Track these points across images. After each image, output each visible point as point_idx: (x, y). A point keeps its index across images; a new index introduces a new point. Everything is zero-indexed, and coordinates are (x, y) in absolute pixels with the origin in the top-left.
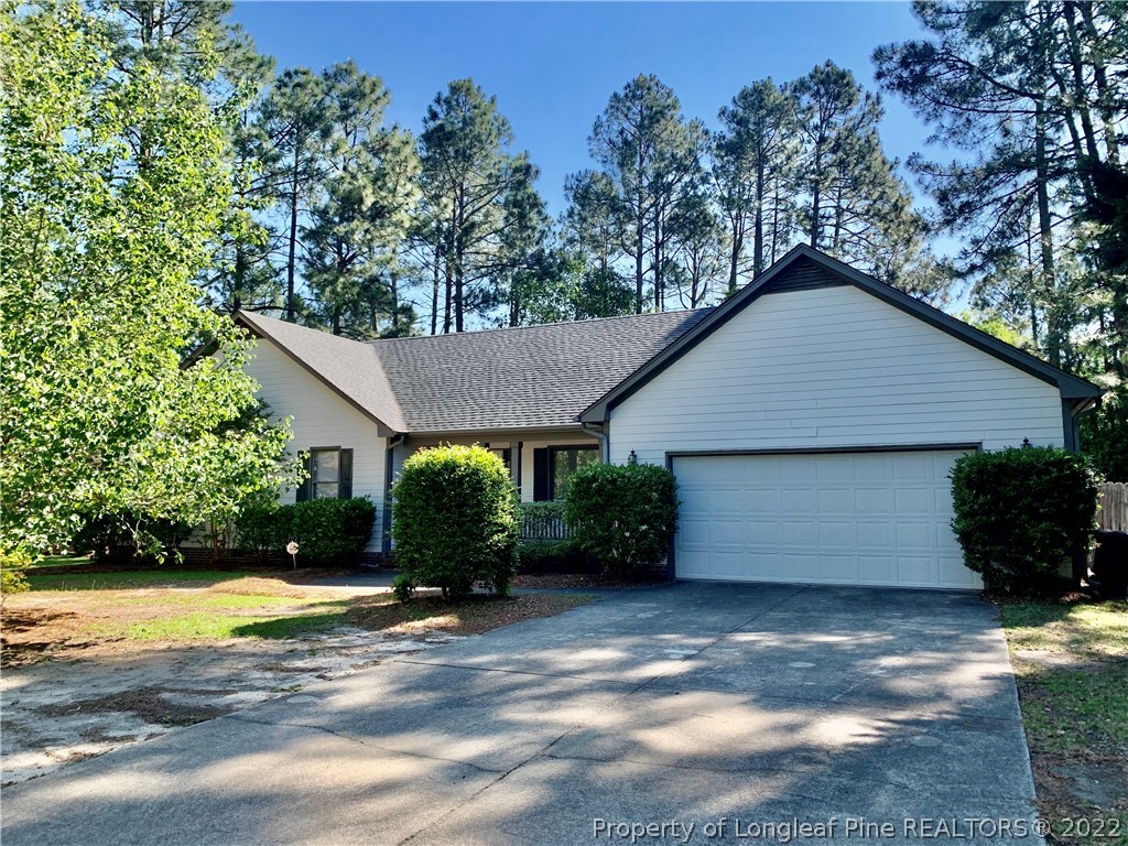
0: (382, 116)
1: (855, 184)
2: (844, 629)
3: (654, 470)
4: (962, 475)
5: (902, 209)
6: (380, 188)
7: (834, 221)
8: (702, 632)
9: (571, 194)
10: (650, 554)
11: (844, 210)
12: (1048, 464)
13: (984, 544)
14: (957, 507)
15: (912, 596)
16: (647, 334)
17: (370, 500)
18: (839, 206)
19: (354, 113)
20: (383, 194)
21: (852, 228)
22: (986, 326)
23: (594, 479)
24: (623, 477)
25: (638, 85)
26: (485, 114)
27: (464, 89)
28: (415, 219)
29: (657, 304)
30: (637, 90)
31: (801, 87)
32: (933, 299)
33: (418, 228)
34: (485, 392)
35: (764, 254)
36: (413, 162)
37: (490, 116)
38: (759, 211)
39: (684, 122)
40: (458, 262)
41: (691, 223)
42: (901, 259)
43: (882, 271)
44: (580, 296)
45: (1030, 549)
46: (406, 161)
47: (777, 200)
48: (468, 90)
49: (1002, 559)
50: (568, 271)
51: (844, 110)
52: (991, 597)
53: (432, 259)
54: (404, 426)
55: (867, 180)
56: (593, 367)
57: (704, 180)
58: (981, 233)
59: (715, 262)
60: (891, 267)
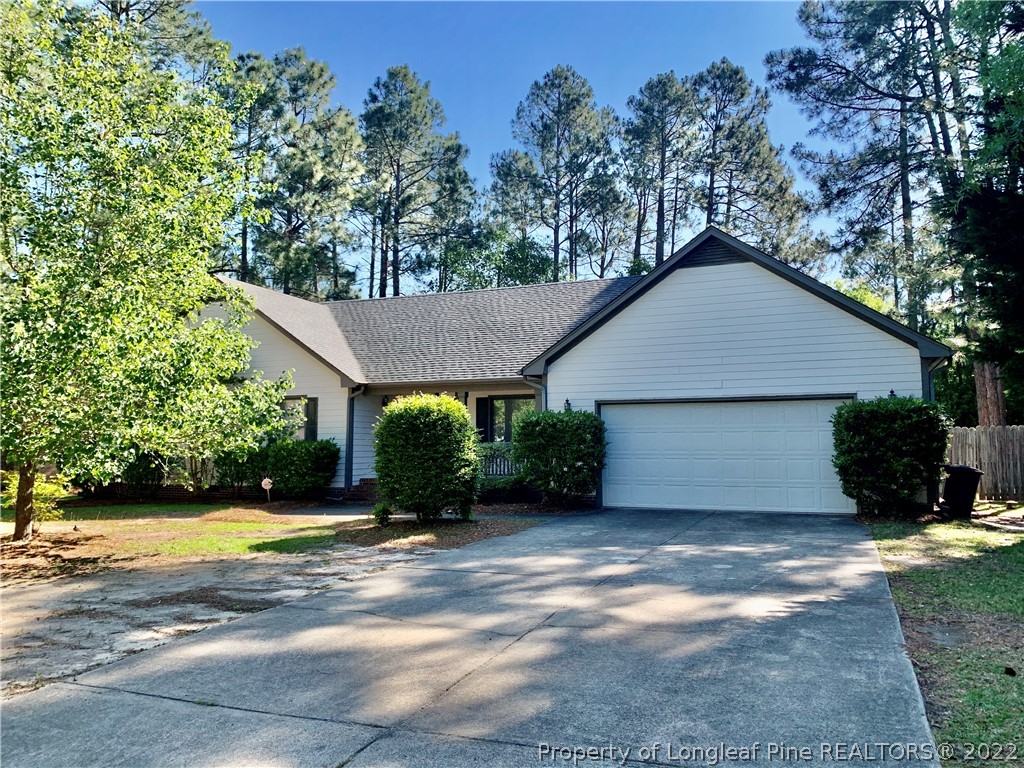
0: (328, 98)
1: (746, 168)
2: (750, 542)
3: (587, 416)
4: (842, 420)
5: (786, 190)
6: (328, 164)
7: (726, 199)
8: (637, 545)
9: (495, 172)
10: (582, 486)
11: (735, 190)
12: (909, 411)
13: (859, 475)
14: (836, 446)
15: (799, 520)
16: (573, 299)
17: (335, 442)
18: (730, 185)
19: (304, 95)
20: (331, 169)
21: (742, 205)
22: (855, 293)
23: (537, 423)
24: (562, 421)
25: (556, 76)
26: (420, 98)
27: (401, 75)
28: (358, 192)
29: (571, 271)
30: (555, 80)
31: (700, 80)
32: (811, 269)
33: (361, 199)
34: (433, 349)
35: (666, 227)
36: (358, 141)
37: (424, 100)
38: (662, 190)
39: (596, 108)
40: (395, 230)
41: (602, 199)
42: (784, 233)
43: (767, 244)
44: (504, 263)
45: (895, 480)
46: (351, 139)
47: (678, 180)
48: (405, 76)
49: (873, 488)
50: (494, 240)
51: (737, 102)
52: (863, 519)
53: (370, 228)
54: (364, 378)
55: (756, 165)
56: (527, 328)
57: (614, 161)
58: (854, 215)
59: (622, 234)
60: (775, 241)
